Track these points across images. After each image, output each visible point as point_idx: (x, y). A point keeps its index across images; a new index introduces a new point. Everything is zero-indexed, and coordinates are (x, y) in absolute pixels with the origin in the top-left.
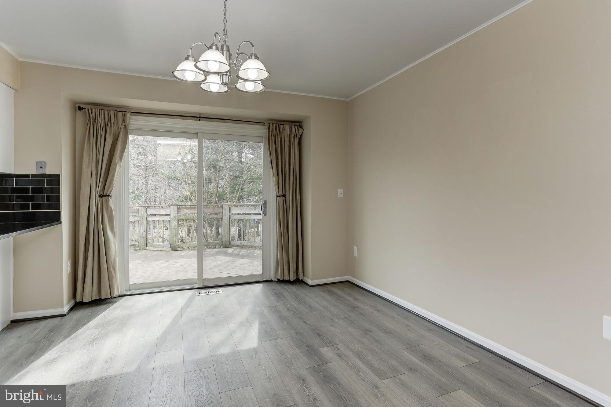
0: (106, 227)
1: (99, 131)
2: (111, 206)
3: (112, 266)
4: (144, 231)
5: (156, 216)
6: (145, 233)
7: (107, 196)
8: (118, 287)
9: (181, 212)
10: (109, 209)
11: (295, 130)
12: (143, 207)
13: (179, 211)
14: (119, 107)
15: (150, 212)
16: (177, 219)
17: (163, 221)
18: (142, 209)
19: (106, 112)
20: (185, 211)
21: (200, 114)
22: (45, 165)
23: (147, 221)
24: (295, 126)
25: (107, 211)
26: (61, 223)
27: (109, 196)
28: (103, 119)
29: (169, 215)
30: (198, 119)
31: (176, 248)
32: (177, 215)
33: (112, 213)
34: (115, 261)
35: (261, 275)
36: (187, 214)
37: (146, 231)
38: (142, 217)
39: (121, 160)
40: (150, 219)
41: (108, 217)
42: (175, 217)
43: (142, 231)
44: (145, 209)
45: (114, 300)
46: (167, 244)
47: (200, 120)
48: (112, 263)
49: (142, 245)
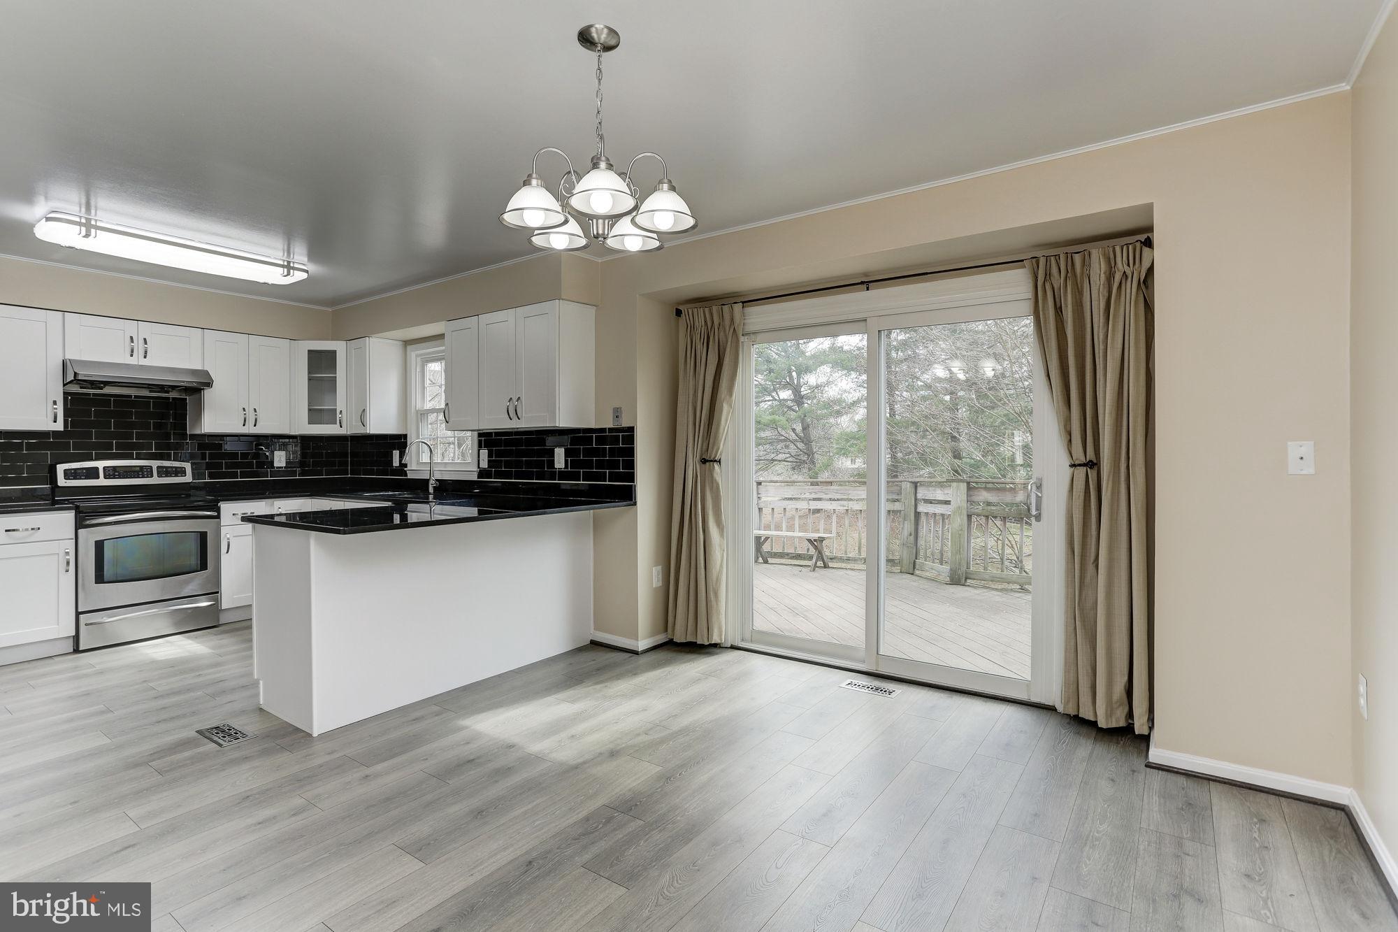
0: (708, 518)
1: (699, 347)
2: (717, 479)
3: (713, 588)
4: (911, 535)
5: (931, 503)
6: (912, 538)
7: (711, 461)
8: (720, 629)
9: (976, 498)
10: (715, 485)
11: (1125, 258)
12: (909, 483)
13: (971, 496)
14: (726, 296)
15: (922, 493)
16: (965, 513)
17: (943, 515)
18: (908, 486)
19: (707, 310)
20: (984, 496)
21: (866, 275)
22: (621, 412)
23: (917, 515)
24: (1125, 248)
25: (711, 489)
26: (635, 504)
27: (716, 461)
28: (703, 323)
29: (947, 503)
30: (865, 286)
31: (959, 579)
32: (964, 505)
33: (720, 492)
34: (718, 580)
35: (1028, 685)
36: (989, 504)
37: (913, 533)
38: (907, 504)
39: (731, 395)
40: (922, 508)
41: (712, 498)
42: (959, 507)
43: (906, 533)
44: (913, 486)
45: (721, 650)
46: (946, 568)
47: (868, 289)
48: (714, 584)
49: (905, 562)
